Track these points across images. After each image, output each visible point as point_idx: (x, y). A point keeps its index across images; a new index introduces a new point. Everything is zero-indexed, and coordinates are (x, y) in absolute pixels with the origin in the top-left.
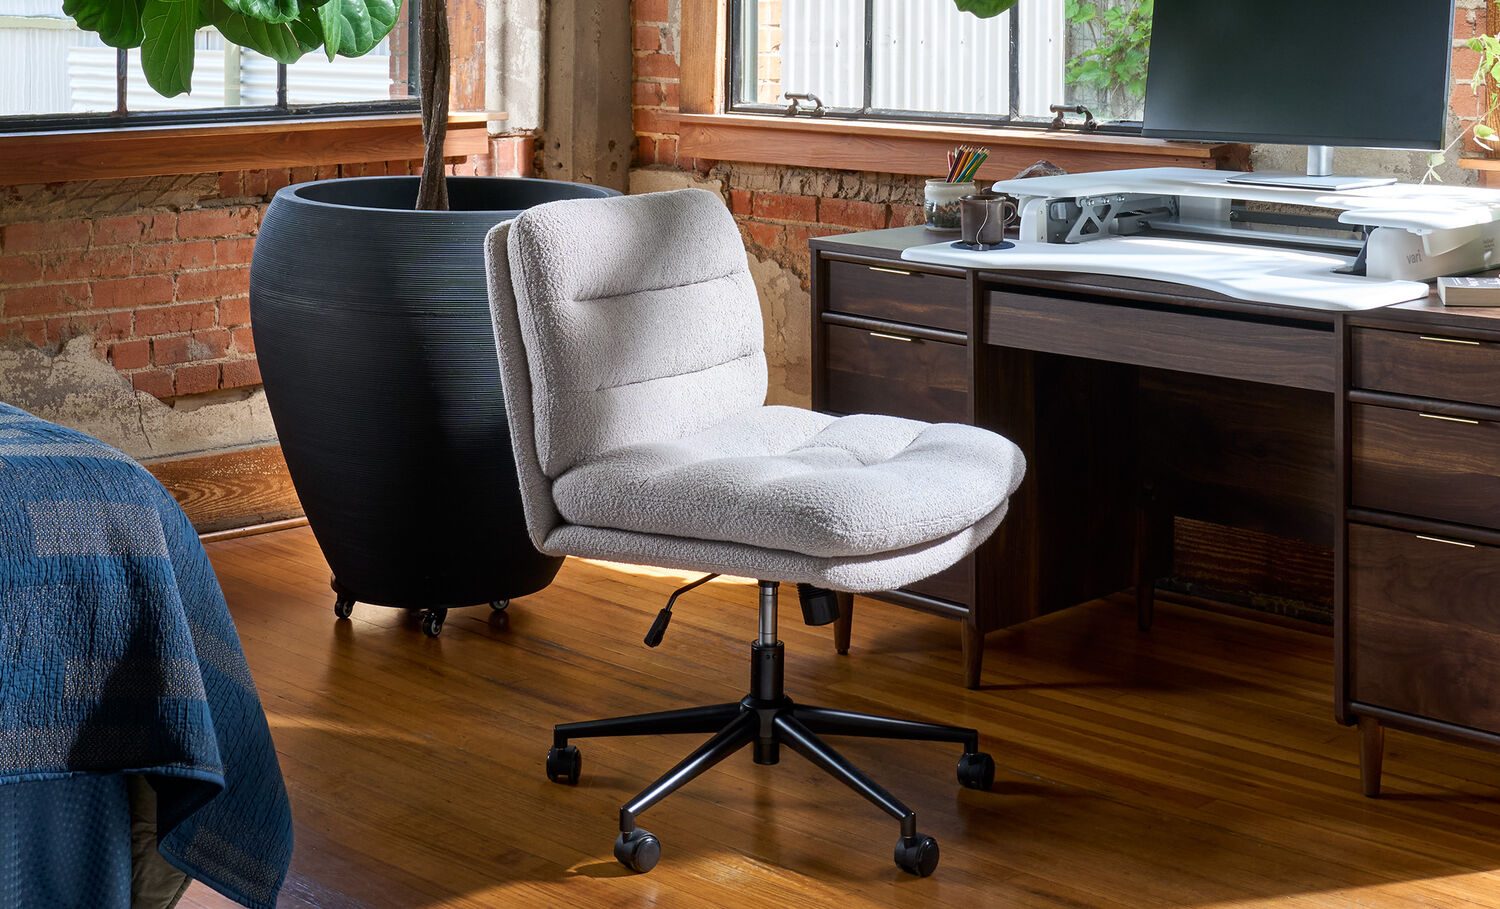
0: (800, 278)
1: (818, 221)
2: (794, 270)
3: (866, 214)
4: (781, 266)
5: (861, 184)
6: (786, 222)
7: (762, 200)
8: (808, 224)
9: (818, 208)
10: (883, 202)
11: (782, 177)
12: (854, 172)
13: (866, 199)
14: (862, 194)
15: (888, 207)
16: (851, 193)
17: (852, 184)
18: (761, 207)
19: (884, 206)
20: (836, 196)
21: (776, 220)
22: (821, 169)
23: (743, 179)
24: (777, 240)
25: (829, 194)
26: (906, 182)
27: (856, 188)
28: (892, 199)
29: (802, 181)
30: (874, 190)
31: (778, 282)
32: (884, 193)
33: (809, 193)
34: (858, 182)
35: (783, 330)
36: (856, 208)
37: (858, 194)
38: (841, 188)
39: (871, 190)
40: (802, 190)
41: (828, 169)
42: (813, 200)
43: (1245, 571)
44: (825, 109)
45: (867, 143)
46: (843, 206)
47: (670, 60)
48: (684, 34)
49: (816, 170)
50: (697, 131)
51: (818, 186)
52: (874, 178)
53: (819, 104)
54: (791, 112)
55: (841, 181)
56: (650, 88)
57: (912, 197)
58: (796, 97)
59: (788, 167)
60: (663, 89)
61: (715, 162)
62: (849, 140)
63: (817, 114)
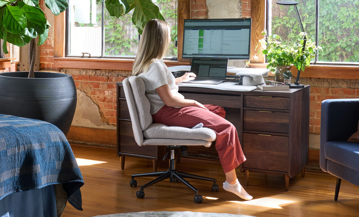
0: (86, 93)
1: (90, 81)
2: (84, 92)
3: (103, 79)
4: (81, 91)
5: (101, 72)
6: (81, 81)
7: (75, 76)
8: (87, 81)
10: (107, 76)
11: (80, 71)
12: (99, 70)
14: (101, 74)
15: (108, 77)
16: (99, 74)
17: (98, 72)
18: (75, 78)
19: (107, 77)
20: (95, 75)
21: (78, 81)
22: (91, 69)
23: (70, 72)
24: (79, 85)
26: (112, 71)
27: (100, 73)
28: (109, 75)
29: (86, 72)
31: (80, 94)
32: (107, 74)
35: (81, 105)
36: (100, 78)
37: (100, 74)
38: (96, 73)
39: (104, 73)
40: (86, 74)
41: (92, 69)
42: (89, 76)
43: (197, 150)
44: (92, 56)
45: (104, 63)
46: (96, 77)
47: (50, 46)
48: (55, 40)
49: (89, 69)
50: (59, 61)
51: (90, 73)
52: (104, 71)
53: (90, 55)
54: (83, 57)
55: (96, 72)
56: (45, 52)
57: (114, 75)
58: (83, 54)
59: (82, 69)
60: (48, 52)
61: (62, 68)
62: (99, 62)
63: (90, 57)
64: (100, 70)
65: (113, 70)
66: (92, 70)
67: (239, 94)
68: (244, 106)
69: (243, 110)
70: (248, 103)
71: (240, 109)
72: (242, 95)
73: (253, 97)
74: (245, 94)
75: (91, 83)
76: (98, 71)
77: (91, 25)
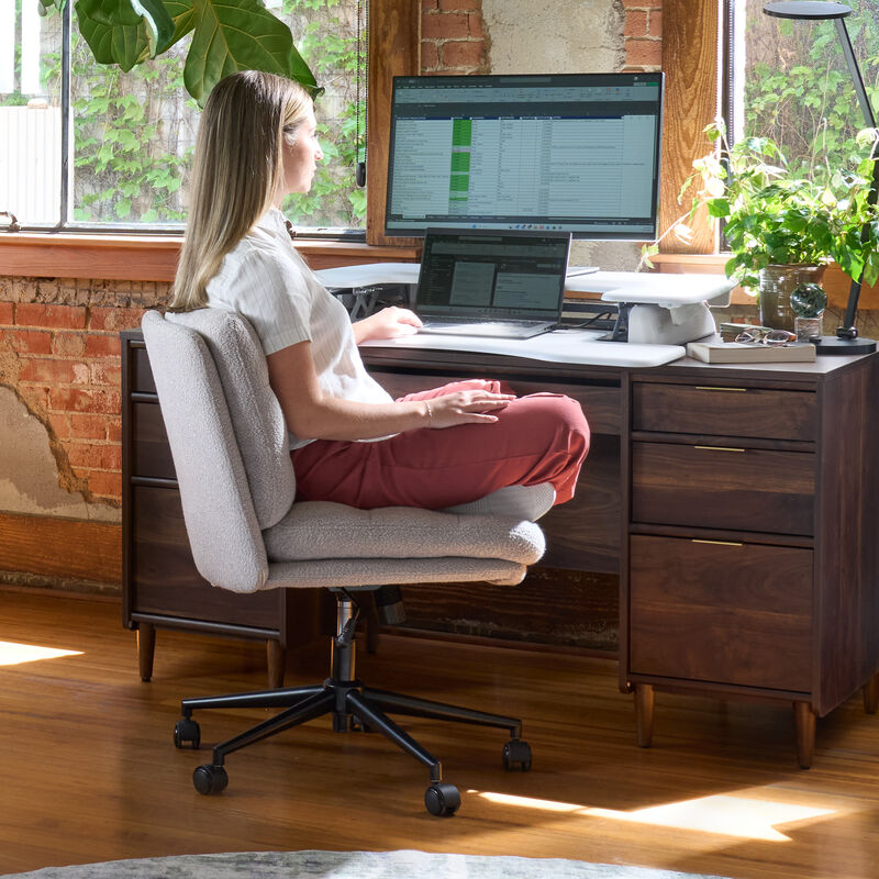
1: (14, 323)
3: (65, 315)
5: (59, 290)
8: (4, 326)
9: (14, 313)
10: (83, 305)
12: (52, 279)
13: (65, 303)
14: (61, 299)
15: (88, 309)
16: (49, 299)
17: (49, 290)
19: (84, 309)
20: (33, 301)
22: (17, 277)
25: (28, 300)
26: (105, 287)
27: (54, 294)
28: (92, 301)
30: (73, 295)
32: (83, 297)
33: (6, 299)
34: (56, 289)
36: (54, 311)
37: (56, 299)
38: (38, 294)
39: (69, 295)
41: (24, 278)
42: (10, 305)
43: (444, 601)
44: (21, 223)
45: (72, 253)
46: (41, 310)
49: (12, 278)
51: (16, 292)
52: (72, 284)
53: (15, 220)
55: (38, 288)
57: (112, 299)
62: (51, 251)
63: (14, 229)
64: (55, 283)
65: (109, 281)
66: (23, 282)
67: (613, 376)
68: (634, 425)
69: (632, 442)
70: (648, 413)
71: (618, 438)
72: (625, 383)
73: (672, 391)
74: (637, 378)
75: (18, 334)
76: (46, 287)
77: (18, 99)
